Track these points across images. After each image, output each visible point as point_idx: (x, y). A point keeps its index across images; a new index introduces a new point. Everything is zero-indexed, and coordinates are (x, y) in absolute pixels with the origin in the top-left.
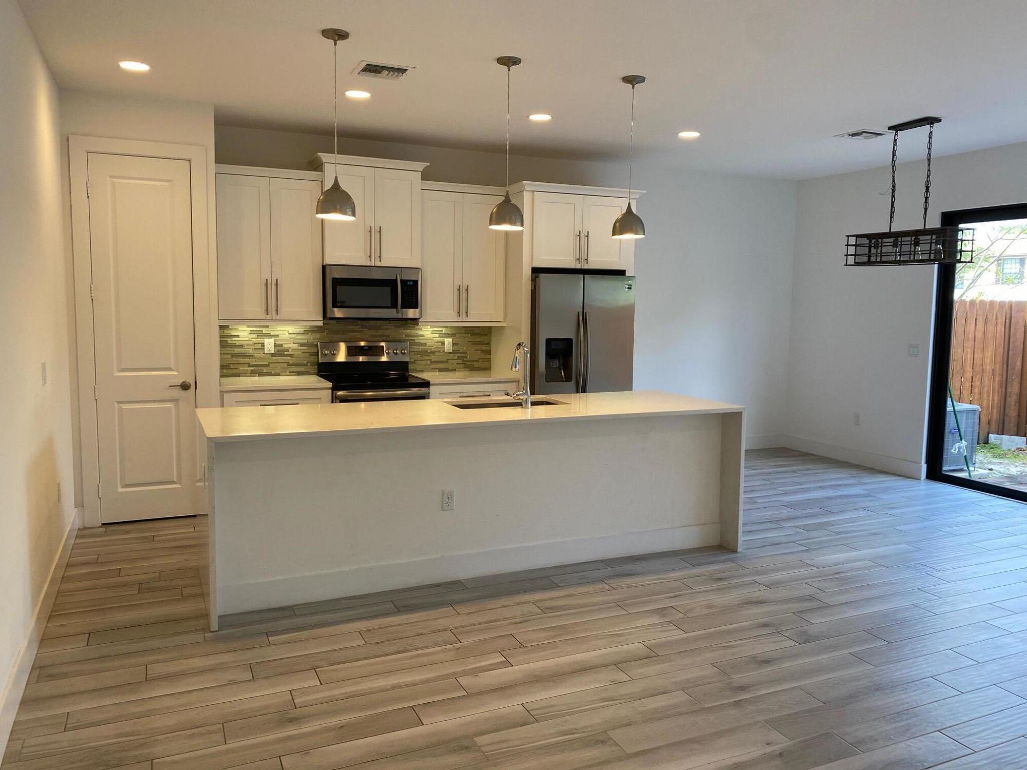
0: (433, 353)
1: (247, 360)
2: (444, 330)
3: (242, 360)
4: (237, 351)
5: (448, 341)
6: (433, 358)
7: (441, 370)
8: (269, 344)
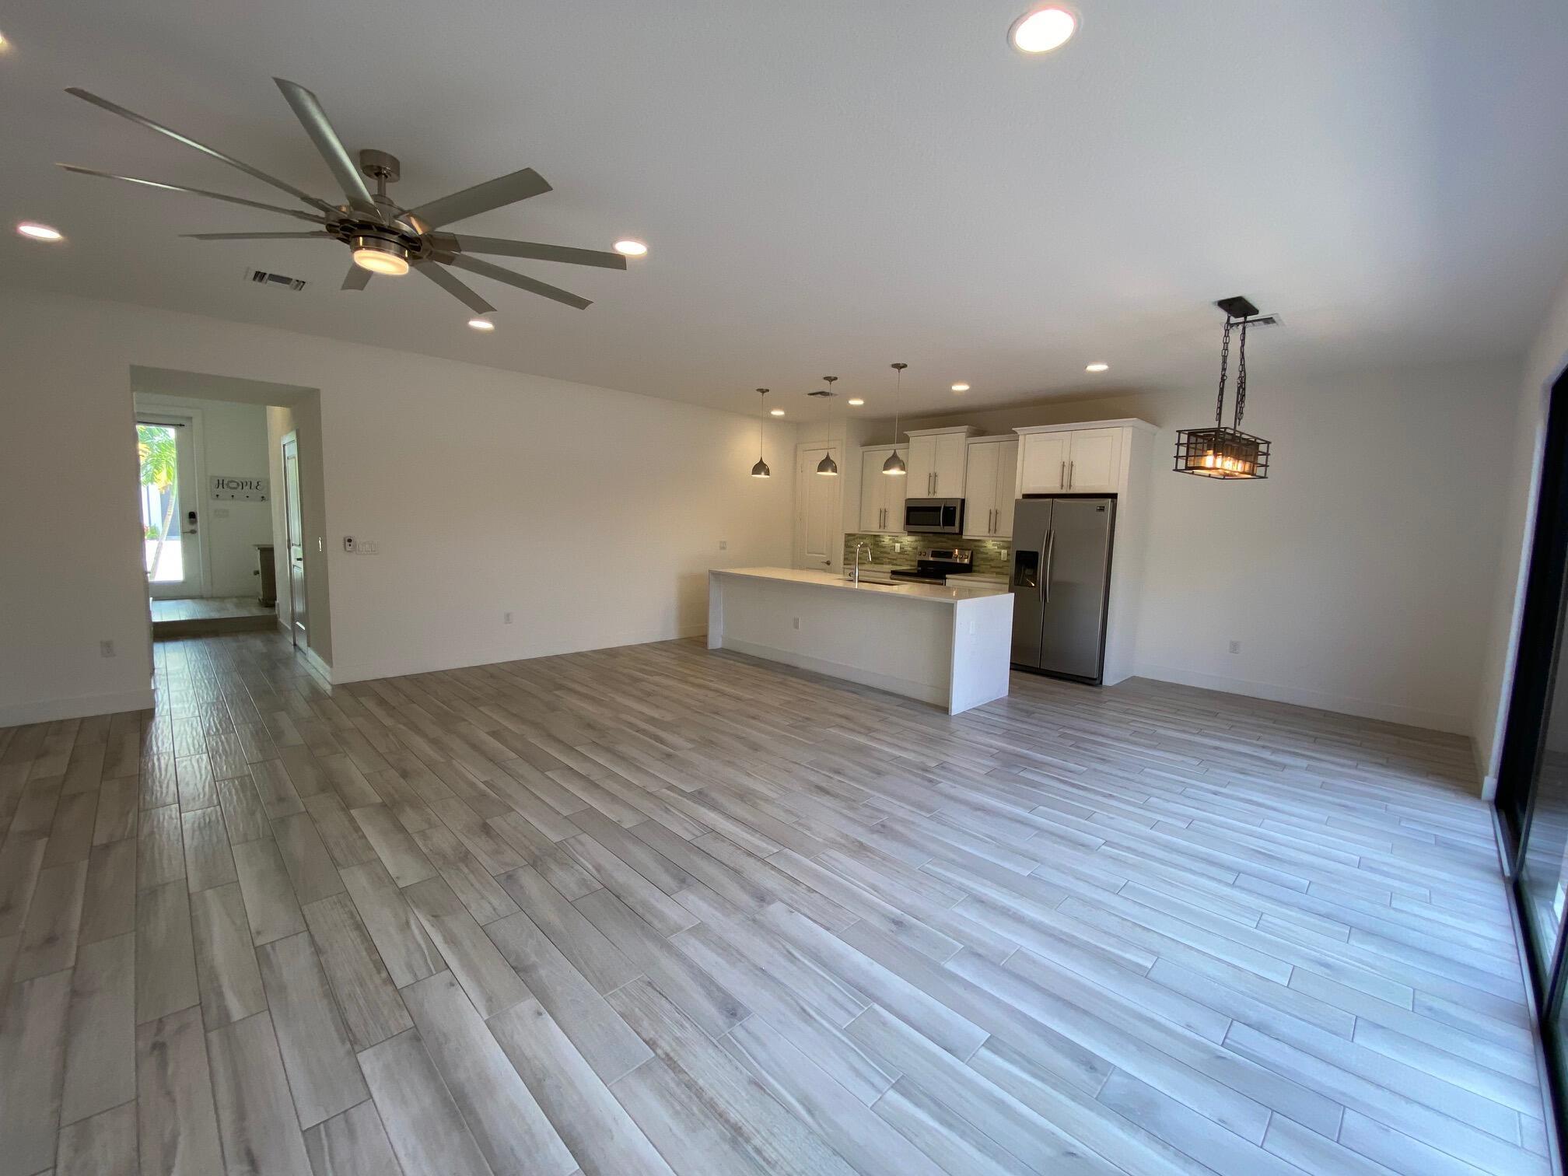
0: (992, 560)
1: (887, 556)
2: (1002, 544)
3: (885, 555)
4: (882, 550)
5: (1004, 552)
6: (993, 564)
7: (997, 573)
8: (898, 549)
